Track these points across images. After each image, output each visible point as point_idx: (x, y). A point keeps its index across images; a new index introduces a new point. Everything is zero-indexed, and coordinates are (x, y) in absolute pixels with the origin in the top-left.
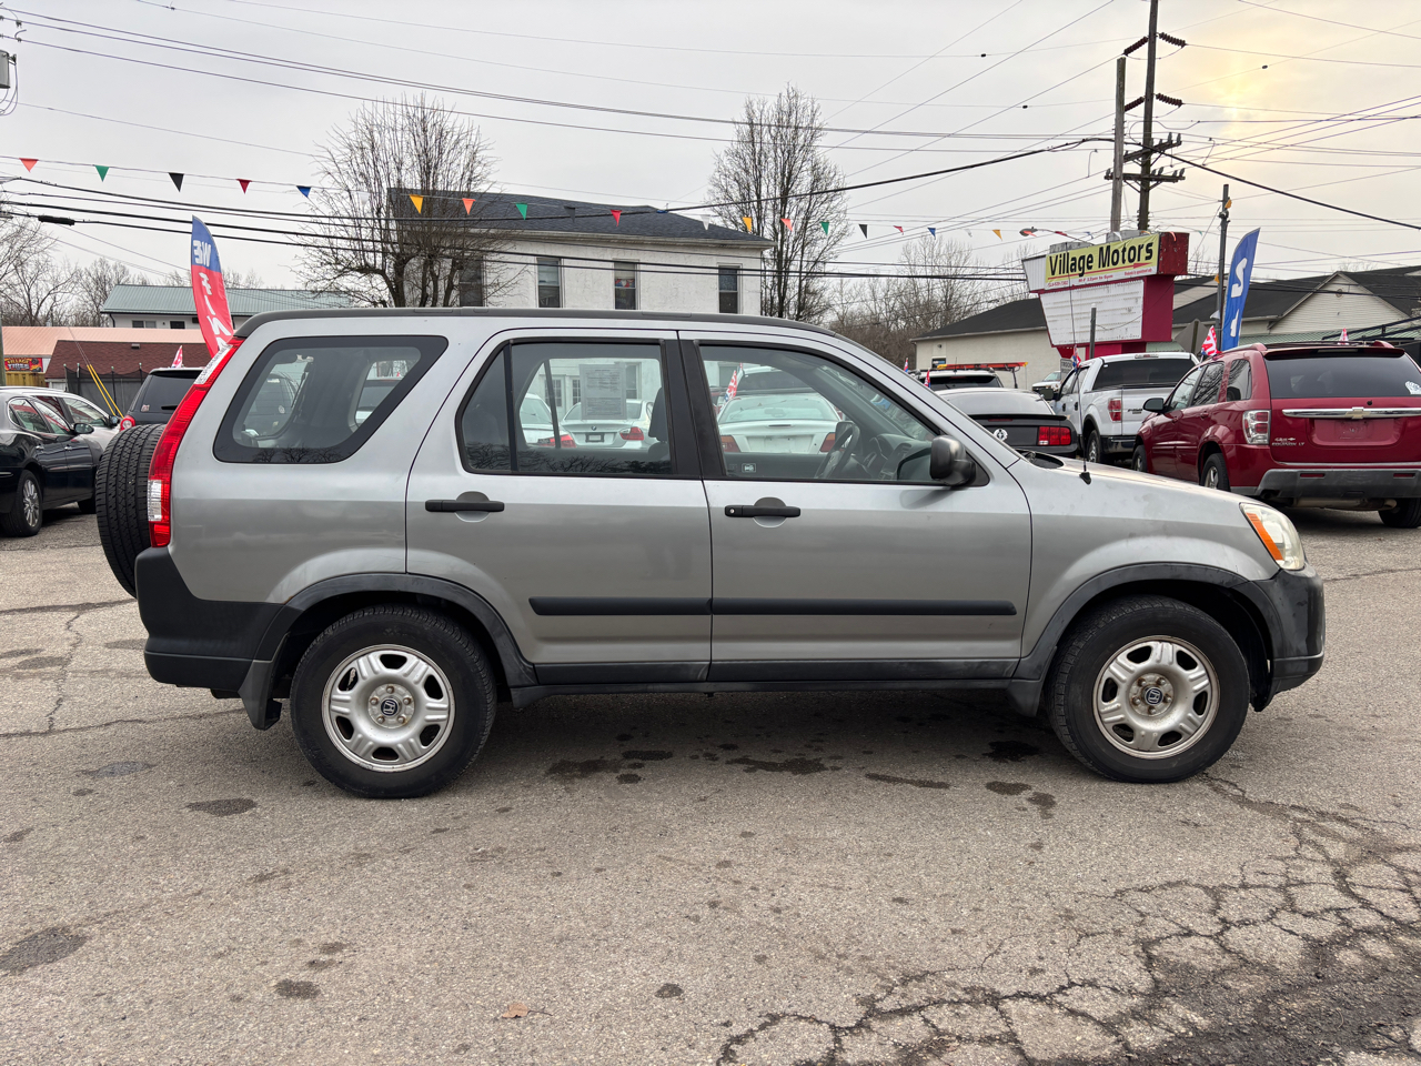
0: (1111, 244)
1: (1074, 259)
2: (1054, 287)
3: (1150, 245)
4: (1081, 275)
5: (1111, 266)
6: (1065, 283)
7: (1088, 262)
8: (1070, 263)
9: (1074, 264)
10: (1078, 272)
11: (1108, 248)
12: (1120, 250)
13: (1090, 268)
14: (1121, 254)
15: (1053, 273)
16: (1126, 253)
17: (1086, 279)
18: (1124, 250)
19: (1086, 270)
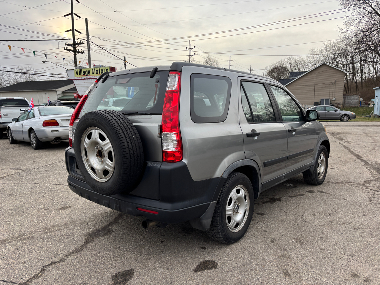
0: (95, 68)
1: (84, 71)
2: (78, 79)
3: (107, 69)
4: (87, 76)
5: (96, 74)
6: (81, 78)
7: (89, 72)
8: (83, 72)
9: (84, 73)
10: (85, 75)
11: (95, 69)
12: (98, 70)
13: (89, 74)
14: (99, 71)
15: (77, 74)
16: (100, 71)
17: (88, 77)
18: (99, 70)
19: (88, 74)
